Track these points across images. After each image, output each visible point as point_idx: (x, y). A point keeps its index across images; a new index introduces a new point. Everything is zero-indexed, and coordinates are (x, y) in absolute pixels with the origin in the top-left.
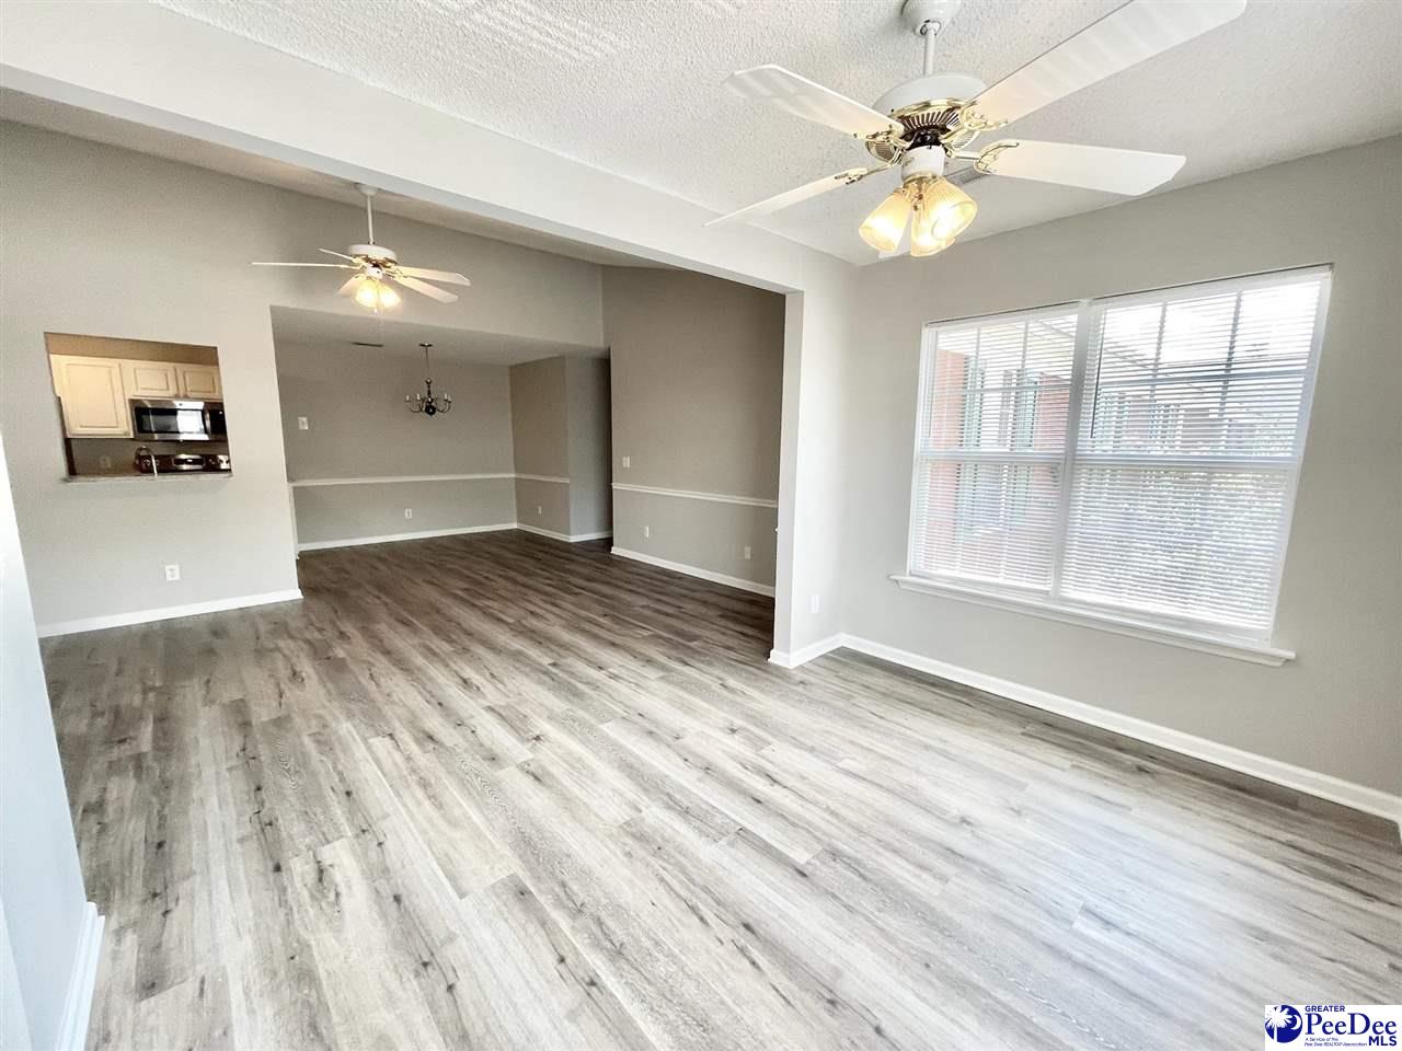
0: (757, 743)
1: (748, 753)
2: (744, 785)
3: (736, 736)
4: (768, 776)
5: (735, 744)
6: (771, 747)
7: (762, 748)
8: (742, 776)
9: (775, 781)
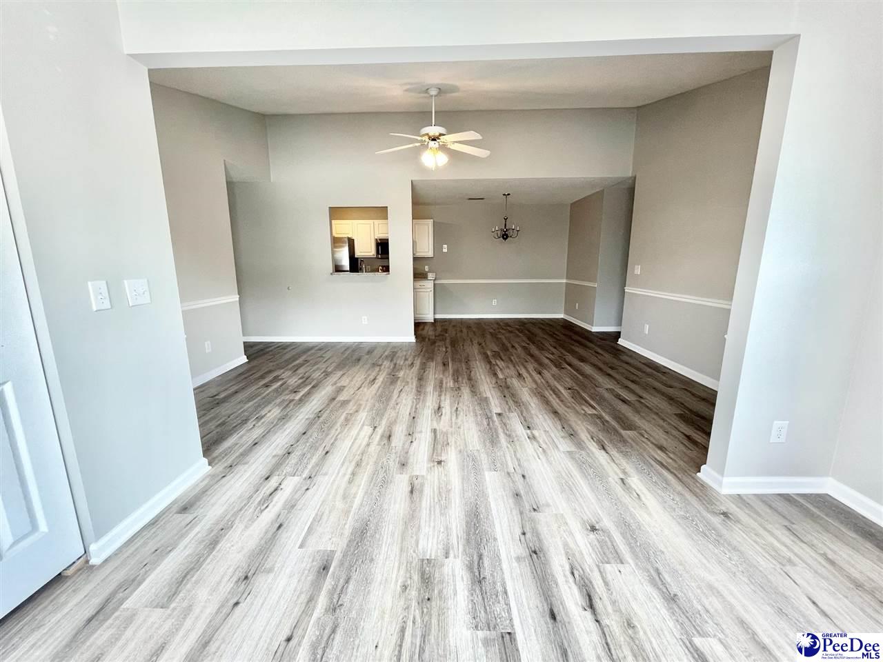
0: (608, 554)
1: (589, 559)
2: (555, 590)
3: (592, 536)
4: (589, 596)
5: (584, 544)
6: (621, 567)
7: (608, 563)
8: (560, 580)
9: (592, 606)
